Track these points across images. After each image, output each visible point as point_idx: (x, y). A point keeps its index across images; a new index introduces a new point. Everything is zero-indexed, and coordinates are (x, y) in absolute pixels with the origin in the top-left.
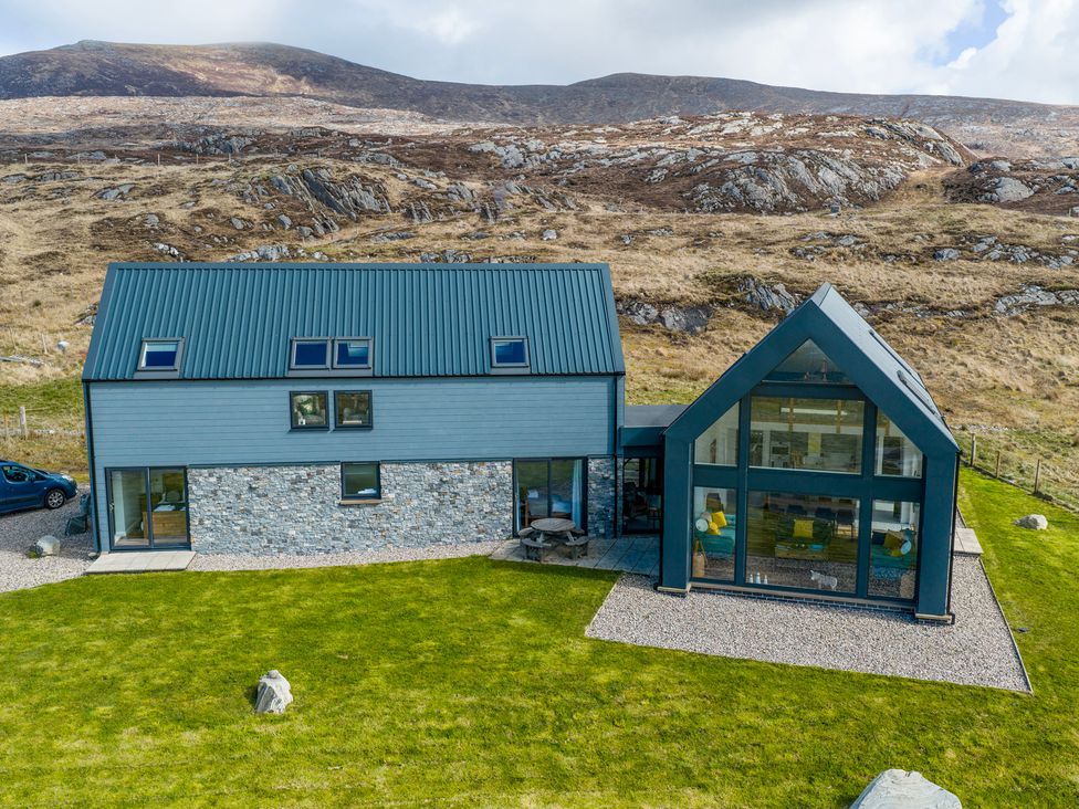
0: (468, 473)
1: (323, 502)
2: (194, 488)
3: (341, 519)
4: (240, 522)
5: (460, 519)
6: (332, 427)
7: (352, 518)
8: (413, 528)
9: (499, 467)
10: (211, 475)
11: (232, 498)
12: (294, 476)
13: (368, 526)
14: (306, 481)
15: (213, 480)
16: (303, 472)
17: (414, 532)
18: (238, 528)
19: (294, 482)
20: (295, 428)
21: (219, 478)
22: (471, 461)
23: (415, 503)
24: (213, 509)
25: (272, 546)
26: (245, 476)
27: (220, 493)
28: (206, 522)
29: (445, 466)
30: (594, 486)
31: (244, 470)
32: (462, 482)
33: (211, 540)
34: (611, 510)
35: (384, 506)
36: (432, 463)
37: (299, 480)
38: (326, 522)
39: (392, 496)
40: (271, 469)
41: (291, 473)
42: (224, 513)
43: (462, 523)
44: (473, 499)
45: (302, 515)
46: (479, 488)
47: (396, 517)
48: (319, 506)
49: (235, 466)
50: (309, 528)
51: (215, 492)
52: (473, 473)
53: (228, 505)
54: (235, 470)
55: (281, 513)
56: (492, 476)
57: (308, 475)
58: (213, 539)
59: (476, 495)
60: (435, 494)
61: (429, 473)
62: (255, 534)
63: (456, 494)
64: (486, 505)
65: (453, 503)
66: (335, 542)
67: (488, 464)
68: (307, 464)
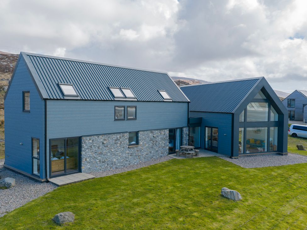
0: (159, 134)
1: (124, 147)
2: (84, 145)
3: (128, 153)
4: (99, 158)
5: (157, 150)
6: (126, 119)
7: (131, 152)
8: (146, 154)
9: (166, 132)
10: (90, 140)
11: (97, 149)
12: (116, 138)
13: (135, 155)
14: (119, 140)
15: (91, 141)
16: (118, 136)
17: (147, 156)
18: (98, 161)
19: (116, 141)
20: (115, 120)
21: (93, 141)
22: (160, 130)
23: (147, 145)
24: (90, 153)
25: (108, 166)
26: (101, 139)
27: (93, 146)
28: (88, 159)
29: (154, 132)
30: (184, 136)
31: (101, 137)
32: (158, 137)
33: (89, 167)
34: (188, 143)
35: (139, 147)
36: (151, 131)
37: (117, 140)
38: (124, 155)
39: (141, 143)
40: (109, 136)
41: (115, 137)
42: (94, 155)
43: (157, 151)
44: (160, 143)
45: (118, 153)
46: (162, 139)
47: (142, 151)
48: (122, 149)
49: (98, 135)
50: (119, 157)
51: (91, 147)
53: (95, 151)
54: (98, 137)
55: (111, 153)
56: (164, 135)
57: (120, 137)
58: (90, 166)
59: (161, 141)
60: (152, 142)
61: (150, 135)
62: (103, 162)
63: (157, 141)
64: (163, 144)
65: (156, 144)
66: (127, 162)
67: (164, 130)
68: (119, 133)
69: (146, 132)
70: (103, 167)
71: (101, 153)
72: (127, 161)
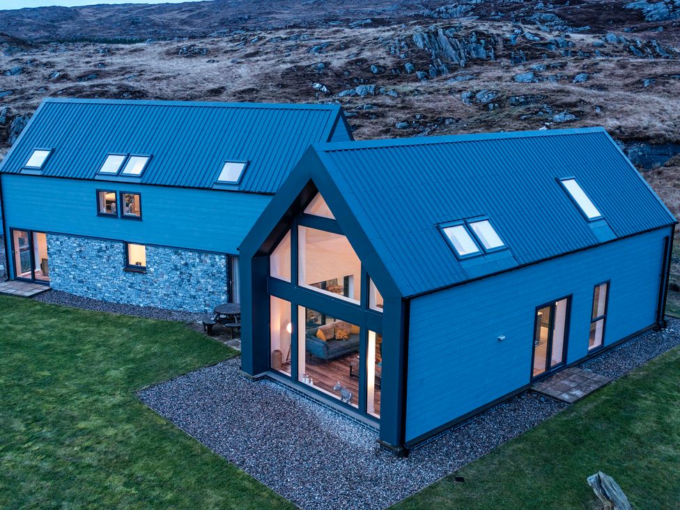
0: (198, 260)
1: (114, 267)
2: (50, 246)
3: (125, 281)
4: (73, 273)
5: (194, 294)
6: (119, 216)
7: (131, 281)
8: (165, 295)
9: (217, 260)
10: (57, 240)
11: (68, 257)
12: (99, 247)
13: (139, 288)
14: (105, 251)
16: (103, 245)
17: (166, 298)
18: (72, 277)
19: (99, 252)
20: (100, 214)
21: (61, 242)
22: (200, 252)
23: (166, 277)
24: (59, 262)
25: (89, 291)
26: (73, 243)
27: (62, 252)
28: (56, 270)
29: (183, 253)
31: (73, 239)
32: (194, 266)
35: (149, 276)
36: (176, 250)
37: (101, 250)
38: (116, 281)
39: (152, 270)
40: (87, 240)
41: (96, 245)
42: (66, 266)
43: (195, 297)
44: (202, 281)
45: (105, 274)
46: (205, 273)
47: (156, 285)
48: (112, 270)
49: (69, 236)
50: (107, 283)
51: (59, 251)
52: (201, 261)
53: (66, 261)
54: (69, 238)
55: (93, 271)
56: (213, 266)
57: (106, 247)
58: (60, 281)
59: (202, 278)
60: (178, 273)
61: (174, 257)
62: (80, 282)
63: (191, 275)
64: (210, 286)
65: (189, 281)
66: (122, 296)
67: (210, 256)
68: (105, 240)
69: (161, 250)
70: (80, 289)
71: (75, 266)
72: (122, 294)
